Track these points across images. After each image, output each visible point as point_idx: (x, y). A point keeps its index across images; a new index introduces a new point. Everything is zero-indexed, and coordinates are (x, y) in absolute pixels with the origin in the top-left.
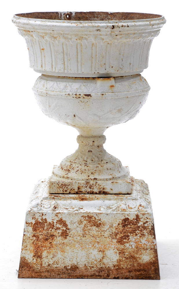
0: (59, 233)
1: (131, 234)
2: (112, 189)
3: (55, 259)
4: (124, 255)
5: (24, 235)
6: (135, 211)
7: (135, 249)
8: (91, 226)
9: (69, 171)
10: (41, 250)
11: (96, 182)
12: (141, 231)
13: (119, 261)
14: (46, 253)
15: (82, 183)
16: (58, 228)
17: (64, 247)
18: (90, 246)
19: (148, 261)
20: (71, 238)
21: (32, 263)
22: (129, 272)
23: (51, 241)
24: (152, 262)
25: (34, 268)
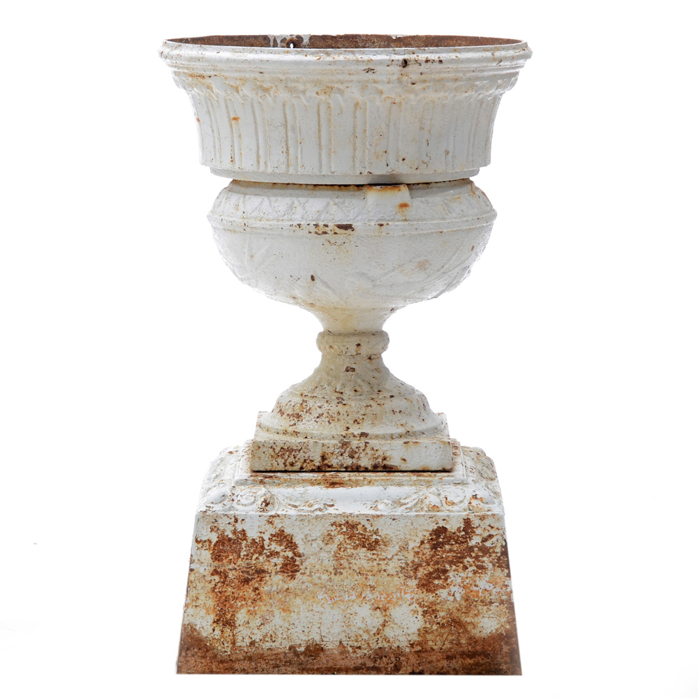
0: (276, 565)
1: (451, 567)
2: (404, 460)
3: (267, 629)
4: (436, 617)
5: (191, 570)
6: (461, 509)
7: (464, 603)
8: (355, 548)
9: (298, 416)
10: (231, 606)
11: (366, 443)
12: (477, 558)
13: (424, 632)
14: (244, 615)
15: (331, 446)
16: (274, 554)
17: (288, 600)
18: (353, 597)
19: (494, 631)
20: (305, 578)
21: (211, 639)
22: (449, 658)
23: (257, 585)
24: (502, 634)
25: (215, 651)
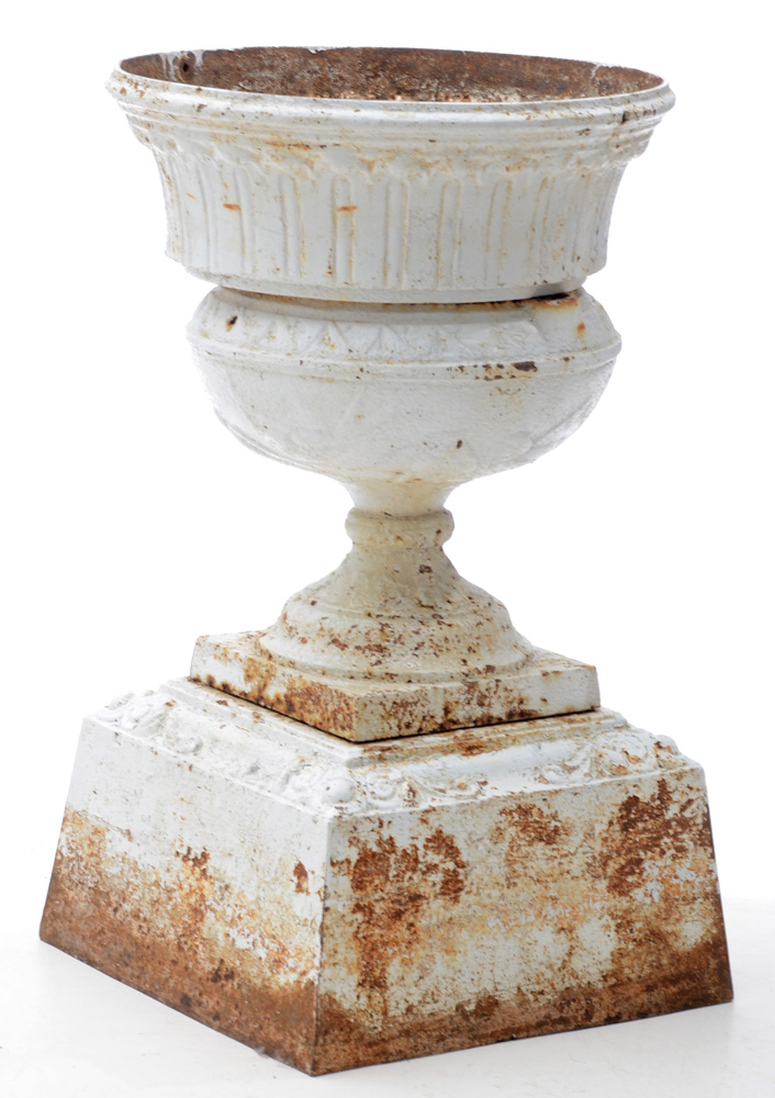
0: (434, 884)
1: (646, 853)
2: (545, 700)
3: (427, 984)
4: (631, 931)
5: (326, 909)
6: (651, 768)
7: (663, 905)
8: (530, 844)
10: (381, 957)
11: (497, 681)
12: (675, 836)
13: (619, 955)
14: (397, 967)
15: (454, 691)
16: (432, 868)
17: (451, 936)
18: (532, 918)
19: (699, 941)
20: (471, 899)
21: (355, 1012)
22: (649, 989)
23: (411, 919)
24: (708, 943)
25: (361, 1030)
